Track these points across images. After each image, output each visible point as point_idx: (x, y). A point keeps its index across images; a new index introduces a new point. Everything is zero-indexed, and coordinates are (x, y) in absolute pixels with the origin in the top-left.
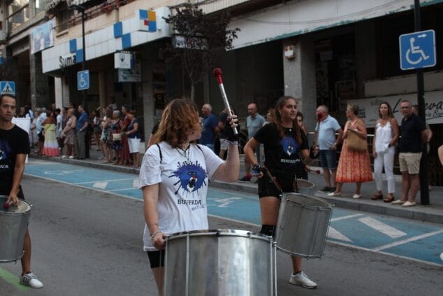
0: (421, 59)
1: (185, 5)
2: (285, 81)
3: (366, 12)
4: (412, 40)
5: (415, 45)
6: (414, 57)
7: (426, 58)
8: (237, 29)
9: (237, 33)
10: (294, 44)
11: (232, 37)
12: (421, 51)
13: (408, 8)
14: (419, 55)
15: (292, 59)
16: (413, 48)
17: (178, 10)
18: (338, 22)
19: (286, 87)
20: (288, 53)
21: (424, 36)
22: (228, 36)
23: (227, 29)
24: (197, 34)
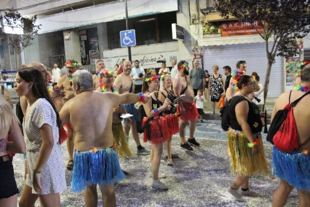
0: (129, 43)
1: (9, 10)
2: (65, 51)
3: (104, 18)
4: (126, 34)
5: (127, 36)
6: (127, 41)
7: (132, 42)
8: (40, 25)
9: (40, 27)
10: (69, 33)
11: (38, 29)
12: (130, 39)
13: (122, 18)
14: (128, 41)
15: (68, 40)
16: (126, 37)
17: (6, 13)
18: (90, 23)
19: (66, 53)
20: (66, 36)
21: (131, 32)
22: (35, 28)
23: (35, 25)
24: (18, 26)
